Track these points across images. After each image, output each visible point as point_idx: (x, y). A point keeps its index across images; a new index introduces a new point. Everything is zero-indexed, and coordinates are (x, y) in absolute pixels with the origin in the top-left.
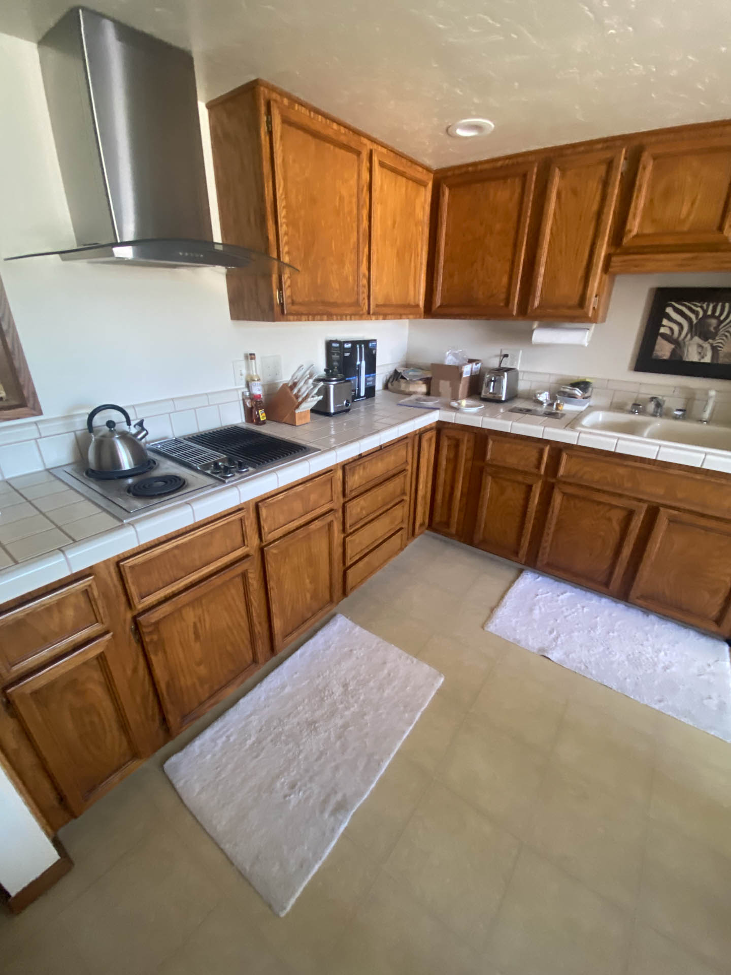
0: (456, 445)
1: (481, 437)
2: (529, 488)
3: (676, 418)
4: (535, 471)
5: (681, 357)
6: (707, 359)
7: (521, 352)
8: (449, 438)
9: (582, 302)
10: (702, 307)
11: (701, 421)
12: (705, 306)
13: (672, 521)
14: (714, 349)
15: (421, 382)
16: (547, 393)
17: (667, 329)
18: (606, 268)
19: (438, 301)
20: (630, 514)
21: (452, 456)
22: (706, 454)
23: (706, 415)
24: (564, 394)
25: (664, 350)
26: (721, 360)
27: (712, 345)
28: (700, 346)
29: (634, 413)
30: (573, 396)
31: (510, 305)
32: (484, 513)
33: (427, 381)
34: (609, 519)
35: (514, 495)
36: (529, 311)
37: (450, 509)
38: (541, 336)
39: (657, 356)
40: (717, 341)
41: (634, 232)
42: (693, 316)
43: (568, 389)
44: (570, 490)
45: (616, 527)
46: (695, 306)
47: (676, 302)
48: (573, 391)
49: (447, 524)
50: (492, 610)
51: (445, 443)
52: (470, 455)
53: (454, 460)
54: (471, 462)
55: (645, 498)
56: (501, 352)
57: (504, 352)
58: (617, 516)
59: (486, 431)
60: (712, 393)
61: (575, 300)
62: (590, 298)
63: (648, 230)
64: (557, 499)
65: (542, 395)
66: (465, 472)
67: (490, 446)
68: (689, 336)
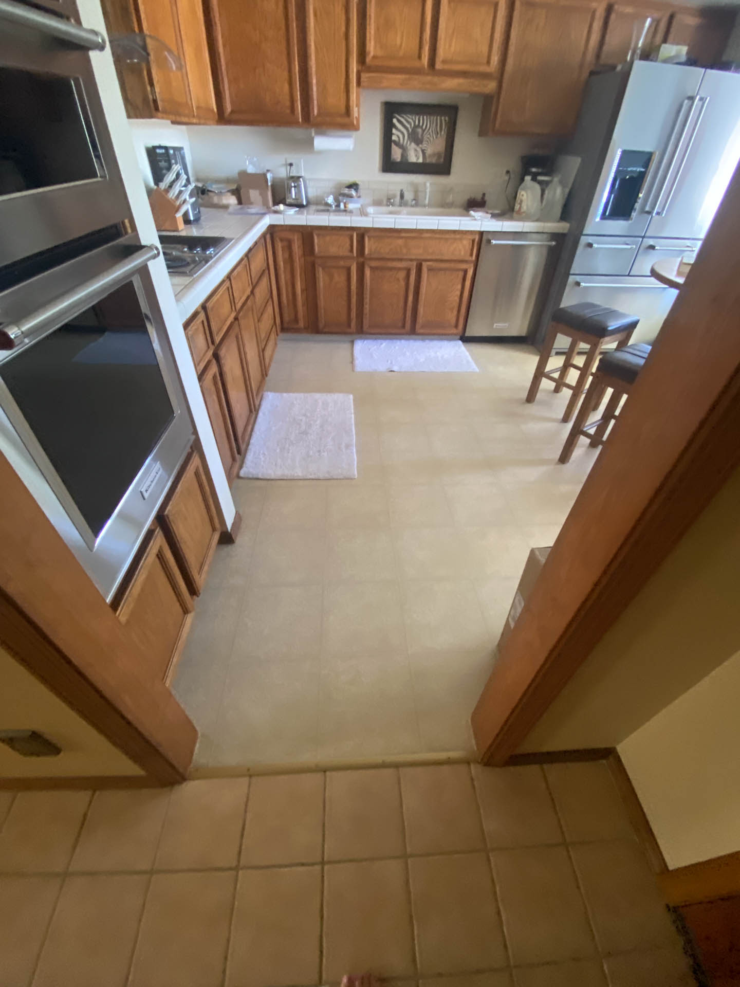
0: (289, 247)
1: (307, 233)
2: (349, 270)
3: (412, 206)
4: (349, 254)
5: (407, 160)
6: (421, 160)
7: (302, 160)
8: (281, 240)
9: (348, 111)
10: (412, 119)
11: (425, 206)
12: (414, 117)
13: (430, 270)
14: (423, 151)
15: (229, 194)
16: (332, 196)
17: (396, 137)
18: (359, 83)
19: (228, 108)
20: (408, 271)
21: (287, 255)
22: (439, 220)
23: (427, 202)
24: (344, 195)
25: (396, 154)
26: (428, 161)
27: (421, 148)
28: (416, 150)
29: (388, 206)
30: (351, 196)
31: (296, 112)
32: (322, 303)
33: (237, 192)
34: (398, 280)
35: (339, 278)
36: (312, 119)
37: (295, 306)
38: (321, 142)
39: (394, 159)
40: (424, 145)
41: (372, 54)
42: (408, 126)
43: (346, 191)
44: (374, 264)
45: (403, 283)
46: (409, 117)
47: (399, 115)
48: (351, 192)
49: (296, 320)
50: (352, 362)
51: (279, 246)
52: (301, 253)
53: (290, 260)
54: (303, 259)
55: (413, 257)
56: (286, 161)
57: (289, 162)
58: (402, 275)
59: (309, 228)
60: (428, 185)
61: (343, 109)
62: (353, 107)
63: (380, 53)
64: (368, 272)
65: (329, 198)
66: (301, 269)
67: (316, 241)
68: (409, 142)
